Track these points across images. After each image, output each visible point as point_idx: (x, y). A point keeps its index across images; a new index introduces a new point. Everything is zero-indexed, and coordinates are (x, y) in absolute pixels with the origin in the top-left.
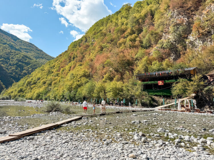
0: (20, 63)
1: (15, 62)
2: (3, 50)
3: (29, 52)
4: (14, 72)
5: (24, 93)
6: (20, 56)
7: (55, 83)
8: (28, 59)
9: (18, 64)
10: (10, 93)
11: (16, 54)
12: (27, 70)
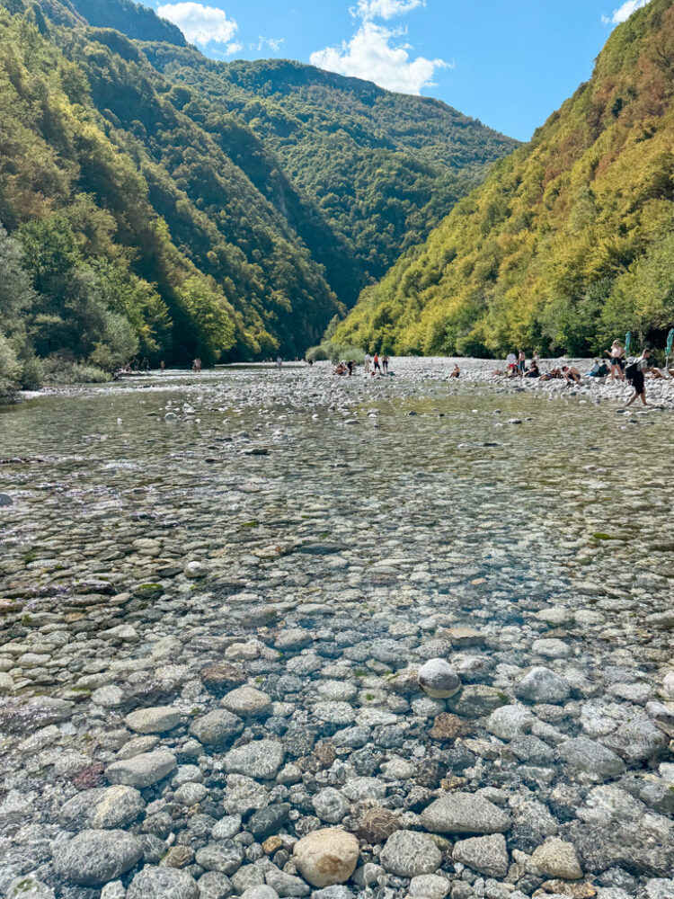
0: (391, 201)
1: (372, 202)
2: (328, 158)
3: (425, 144)
4: (372, 242)
5: (397, 329)
6: (391, 169)
7: (513, 266)
8: (419, 174)
9: (385, 208)
10: (349, 332)
11: (374, 165)
12: (418, 228)
